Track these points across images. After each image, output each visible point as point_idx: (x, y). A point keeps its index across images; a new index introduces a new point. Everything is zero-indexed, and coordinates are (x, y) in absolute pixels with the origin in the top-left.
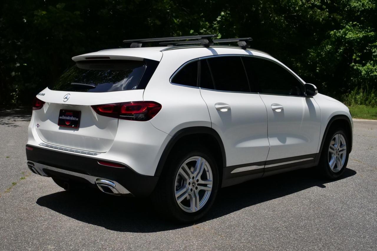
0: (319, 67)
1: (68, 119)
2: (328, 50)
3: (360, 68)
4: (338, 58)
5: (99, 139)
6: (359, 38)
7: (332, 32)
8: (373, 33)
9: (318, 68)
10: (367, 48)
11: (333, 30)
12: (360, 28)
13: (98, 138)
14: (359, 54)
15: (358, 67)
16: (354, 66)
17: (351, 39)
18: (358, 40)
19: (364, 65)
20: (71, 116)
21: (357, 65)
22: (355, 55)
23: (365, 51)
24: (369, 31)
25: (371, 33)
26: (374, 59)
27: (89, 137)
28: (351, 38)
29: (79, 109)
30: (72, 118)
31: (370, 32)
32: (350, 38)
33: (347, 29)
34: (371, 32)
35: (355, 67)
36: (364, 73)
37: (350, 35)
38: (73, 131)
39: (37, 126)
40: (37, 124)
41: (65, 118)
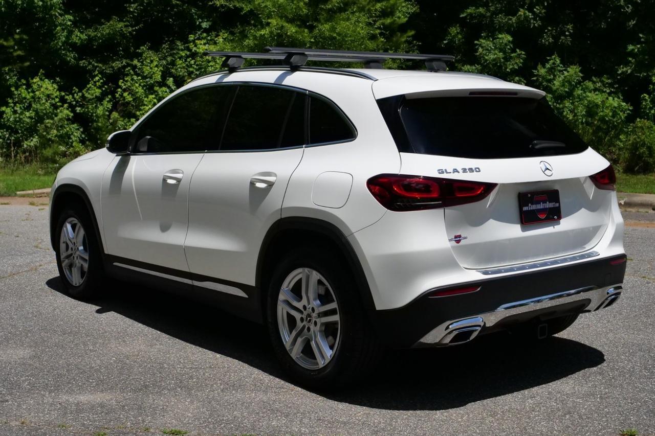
1: (541, 207)
20: (545, 202)
27: (579, 229)
29: (557, 187)
30: (549, 205)
38: (552, 227)
39: (456, 239)
40: (455, 236)
41: (534, 207)
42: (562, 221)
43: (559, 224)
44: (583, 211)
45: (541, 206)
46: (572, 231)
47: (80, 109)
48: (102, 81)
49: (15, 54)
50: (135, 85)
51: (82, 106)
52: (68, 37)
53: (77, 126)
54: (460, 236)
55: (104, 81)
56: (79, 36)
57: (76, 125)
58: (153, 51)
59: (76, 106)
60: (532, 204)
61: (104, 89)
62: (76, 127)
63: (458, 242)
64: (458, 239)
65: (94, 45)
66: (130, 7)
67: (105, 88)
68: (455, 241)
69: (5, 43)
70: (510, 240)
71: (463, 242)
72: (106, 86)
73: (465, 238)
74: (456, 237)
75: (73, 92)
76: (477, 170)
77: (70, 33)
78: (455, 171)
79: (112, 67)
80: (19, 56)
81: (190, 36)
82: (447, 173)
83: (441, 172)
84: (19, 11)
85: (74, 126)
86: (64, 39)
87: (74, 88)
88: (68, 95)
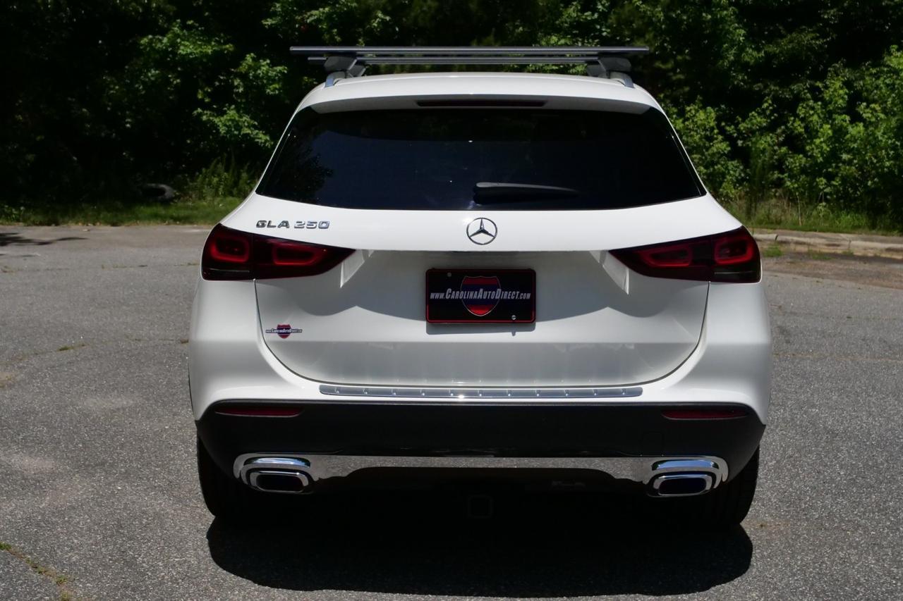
0: (130, 117)
1: (480, 297)
2: (153, 79)
3: (216, 120)
4: (171, 98)
5: (632, 347)
6: (206, 55)
7: (144, 41)
8: (231, 45)
9: (129, 120)
10: (222, 78)
11: (145, 35)
12: (203, 34)
13: (630, 344)
14: (209, 90)
15: (211, 118)
16: (200, 115)
17: (191, 57)
18: (205, 60)
19: (221, 113)
20: (491, 288)
21: (207, 114)
22: (200, 91)
23: (217, 84)
24: (222, 41)
25: (228, 46)
26: (239, 101)
27: (590, 344)
28: (191, 54)
30: (501, 294)
31: (225, 43)
32: (187, 54)
33: (177, 36)
34: (228, 44)
35: (204, 118)
36: (223, 130)
37: (187, 49)
38: (510, 334)
39: (281, 331)
40: (279, 326)
41: (460, 295)
42: (538, 325)
43: (532, 329)
44: (607, 312)
45: (481, 294)
46: (568, 345)
47: (741, 142)
48: (771, 108)
49: (674, 78)
50: (811, 112)
51: (744, 139)
52: (737, 56)
53: (738, 162)
54: (288, 327)
55: (774, 107)
56: (751, 55)
57: (736, 161)
58: (850, 69)
59: (737, 138)
60: (455, 289)
61: (773, 118)
62: (736, 165)
63: (284, 335)
64: (284, 331)
65: (774, 64)
66: (824, 13)
67: (775, 117)
68: (279, 333)
69: (663, 67)
70: (395, 344)
71: (292, 337)
72: (775, 115)
73: (298, 331)
74: (280, 328)
75: (736, 121)
76: (324, 225)
77: (742, 49)
78: (285, 224)
79: (792, 91)
80: (679, 80)
81: (892, 46)
82: (269, 226)
83: (261, 224)
84: (684, 28)
85: (733, 162)
86: (732, 58)
87: (738, 117)
88: (730, 126)
